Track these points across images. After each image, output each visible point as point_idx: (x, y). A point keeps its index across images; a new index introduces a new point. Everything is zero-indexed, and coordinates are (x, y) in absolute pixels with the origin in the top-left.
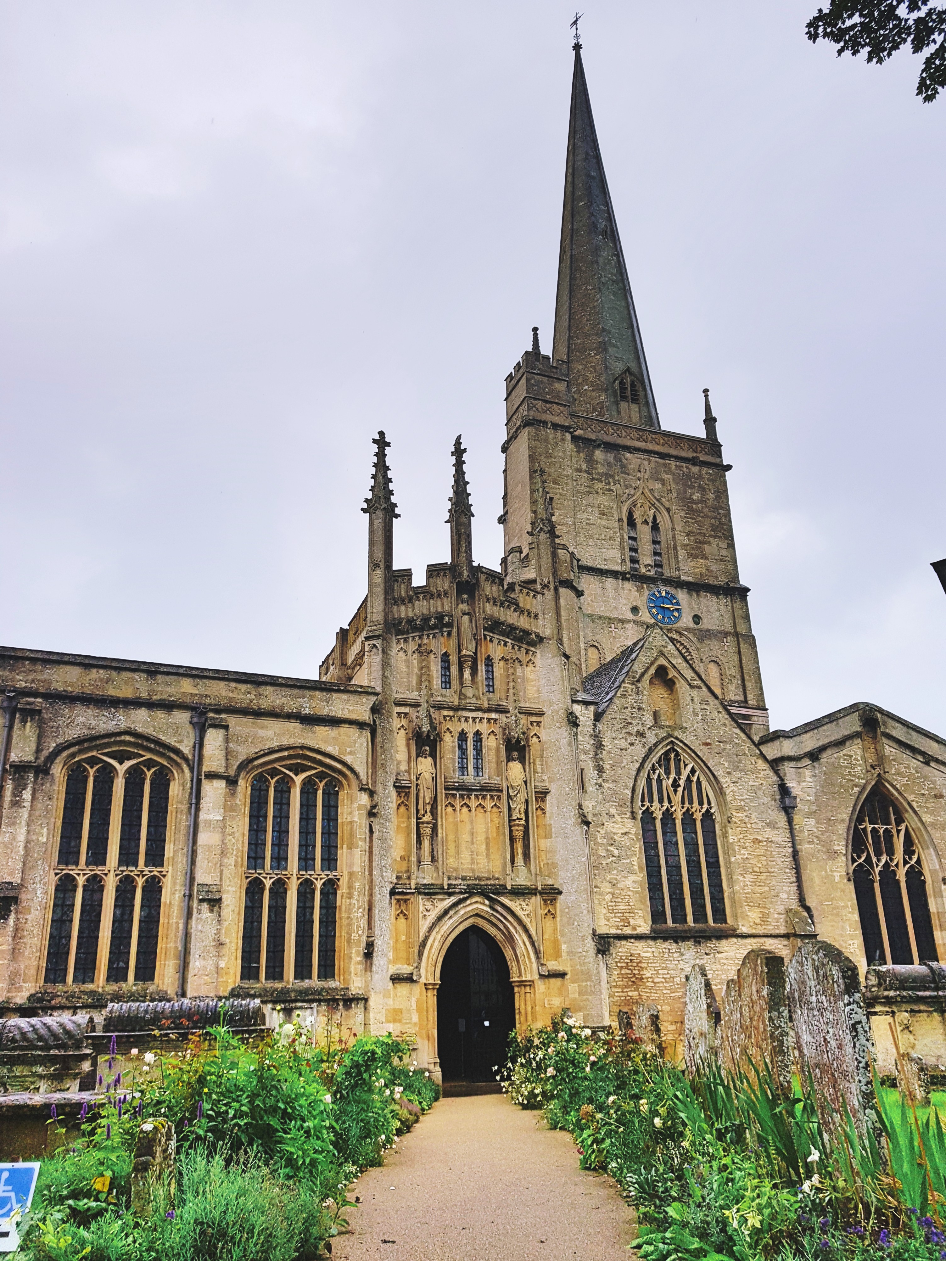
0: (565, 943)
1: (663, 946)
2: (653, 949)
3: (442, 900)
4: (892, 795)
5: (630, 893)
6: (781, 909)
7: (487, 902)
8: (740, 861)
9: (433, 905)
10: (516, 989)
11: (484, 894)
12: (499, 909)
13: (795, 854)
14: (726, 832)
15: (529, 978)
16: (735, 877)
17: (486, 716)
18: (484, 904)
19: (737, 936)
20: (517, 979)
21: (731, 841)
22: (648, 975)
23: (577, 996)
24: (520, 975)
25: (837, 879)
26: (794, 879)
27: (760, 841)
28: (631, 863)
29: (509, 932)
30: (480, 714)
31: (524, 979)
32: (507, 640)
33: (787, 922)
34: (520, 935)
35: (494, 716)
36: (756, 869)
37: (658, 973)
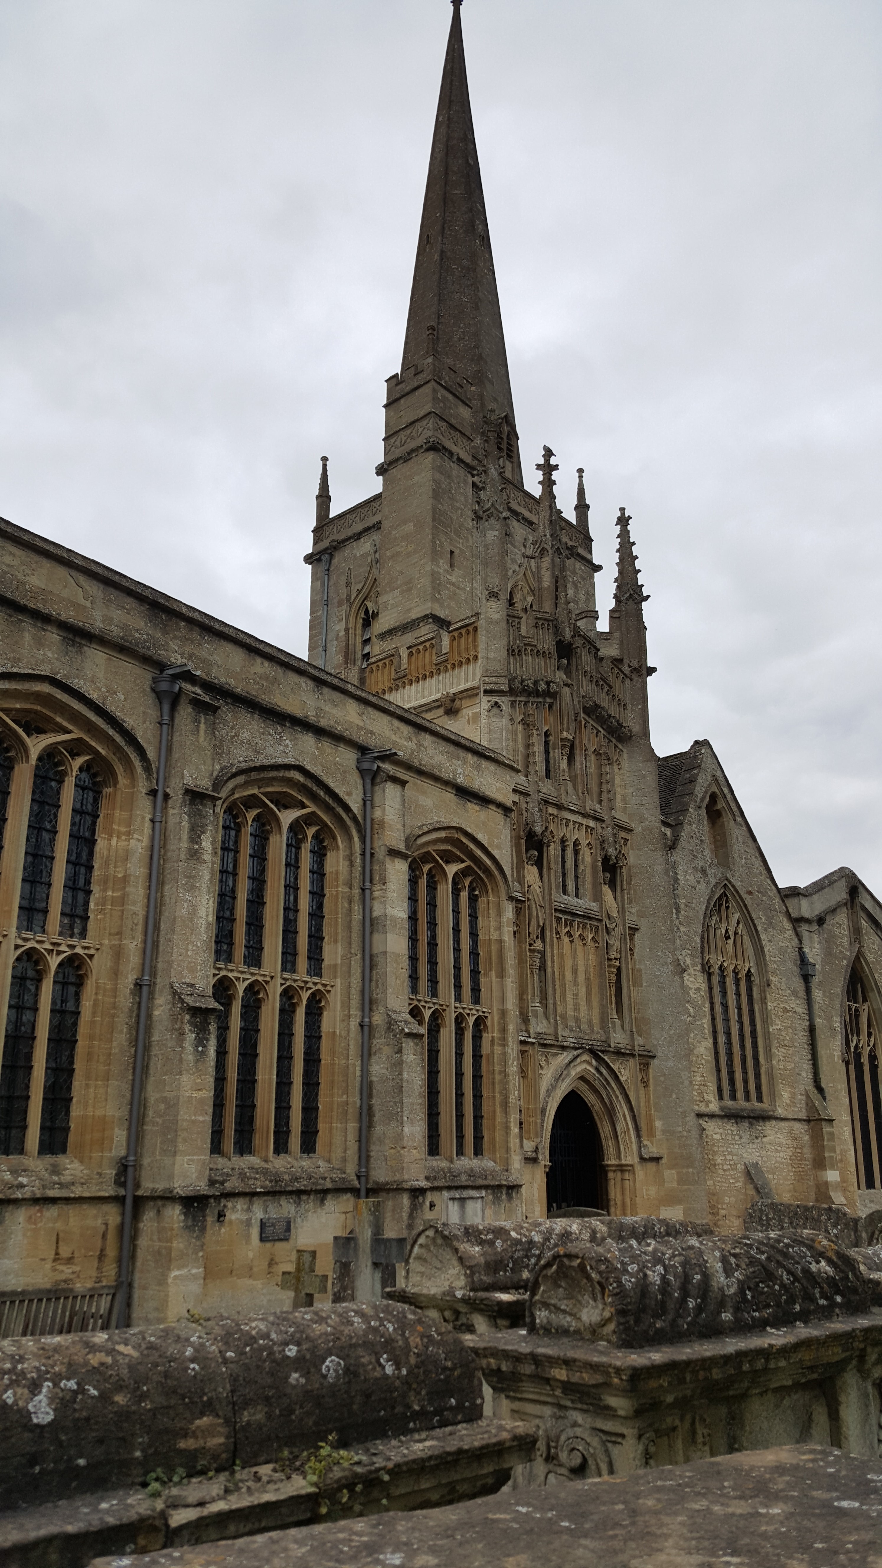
0: (660, 1119)
1: (728, 1127)
2: (721, 1131)
3: (555, 1055)
4: (864, 972)
5: (703, 1062)
6: (802, 1088)
7: (594, 1062)
8: (776, 1032)
9: (547, 1061)
10: (611, 1175)
11: (593, 1053)
12: (604, 1071)
13: (812, 1030)
14: (766, 998)
15: (629, 1161)
16: (773, 1050)
17: (585, 822)
18: (590, 1064)
19: (776, 1118)
20: (613, 1162)
21: (769, 1008)
22: (719, 1161)
23: (675, 1185)
24: (619, 1158)
25: (836, 1058)
26: (810, 1057)
27: (788, 1011)
28: (702, 1026)
29: (611, 1103)
30: (579, 819)
31: (623, 1162)
32: (600, 729)
33: (807, 1105)
34: (621, 1107)
35: (592, 823)
36: (786, 1042)
37: (726, 1159)
